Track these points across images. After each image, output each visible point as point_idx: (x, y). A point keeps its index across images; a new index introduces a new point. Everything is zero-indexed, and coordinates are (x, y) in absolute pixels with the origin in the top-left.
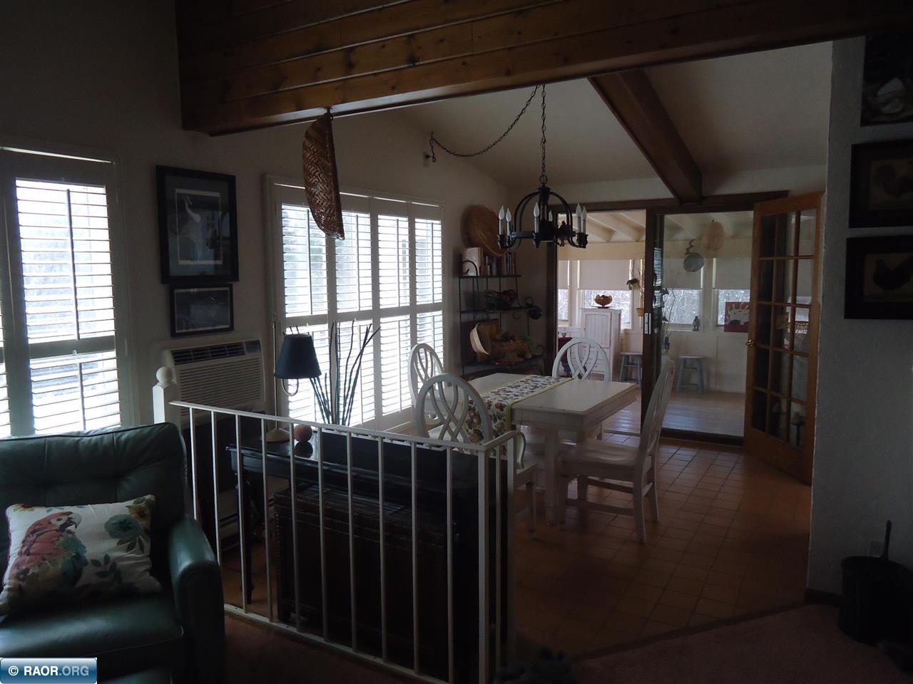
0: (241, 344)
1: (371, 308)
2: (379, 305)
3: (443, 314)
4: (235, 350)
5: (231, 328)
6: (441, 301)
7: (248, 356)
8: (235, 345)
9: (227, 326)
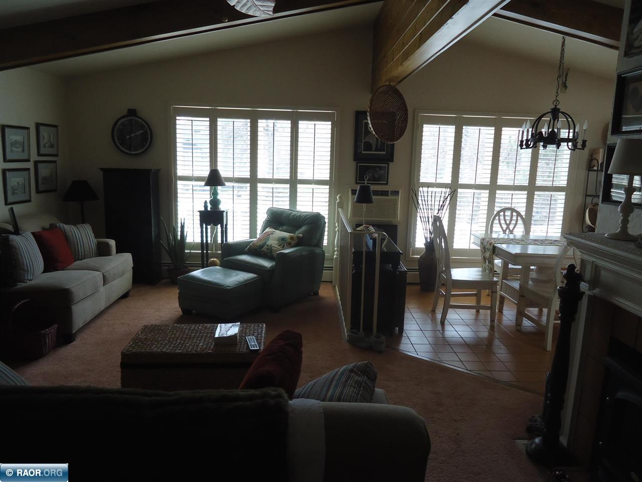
0: (388, 191)
1: (489, 184)
2: (497, 183)
3: (566, 195)
4: (385, 193)
5: (387, 184)
6: (566, 186)
7: (390, 197)
8: (385, 191)
9: (385, 182)
